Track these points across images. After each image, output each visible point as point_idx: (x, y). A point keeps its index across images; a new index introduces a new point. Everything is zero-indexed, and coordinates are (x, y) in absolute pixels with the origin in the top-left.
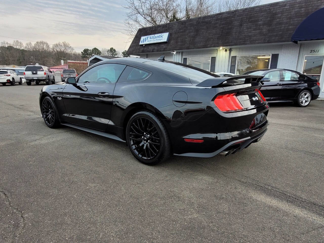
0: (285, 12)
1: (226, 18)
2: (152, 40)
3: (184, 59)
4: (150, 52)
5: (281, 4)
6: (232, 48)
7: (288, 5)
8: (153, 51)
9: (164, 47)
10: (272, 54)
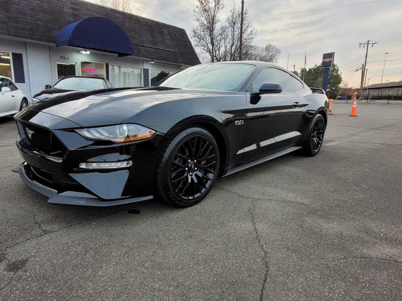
10: (12, 53)
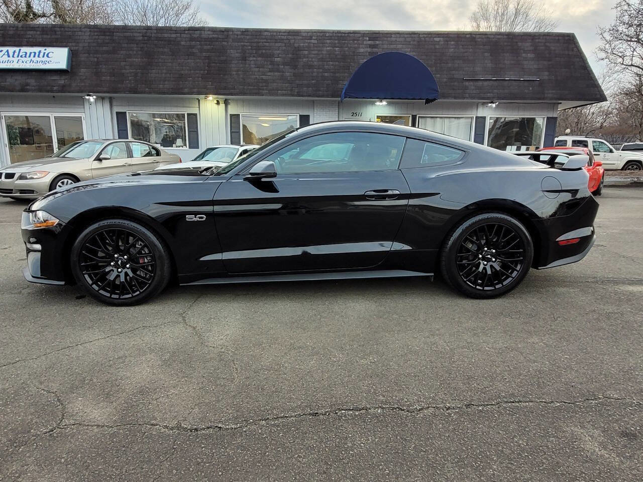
0: (312, 48)
1: (210, 41)
2: (16, 59)
3: (117, 113)
4: (12, 91)
5: (304, 34)
6: (229, 100)
7: (315, 38)
8: (23, 90)
9: (62, 82)
10: (300, 115)
